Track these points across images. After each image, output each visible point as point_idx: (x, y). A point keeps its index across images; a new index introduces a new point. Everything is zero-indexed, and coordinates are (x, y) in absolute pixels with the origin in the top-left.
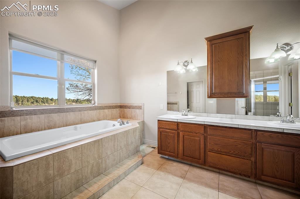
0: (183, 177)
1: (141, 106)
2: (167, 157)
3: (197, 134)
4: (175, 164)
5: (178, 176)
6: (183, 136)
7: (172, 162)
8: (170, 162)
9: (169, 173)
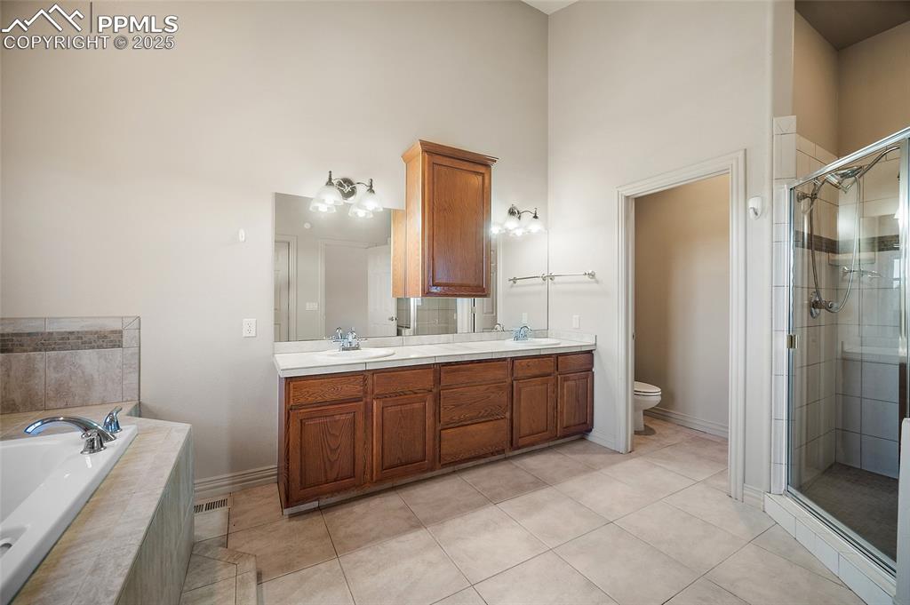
0: (416, 524)
1: (121, 332)
2: (315, 504)
3: (416, 393)
4: (359, 508)
5: (405, 532)
6: (381, 409)
7: (348, 509)
8: (341, 512)
9: (377, 538)
